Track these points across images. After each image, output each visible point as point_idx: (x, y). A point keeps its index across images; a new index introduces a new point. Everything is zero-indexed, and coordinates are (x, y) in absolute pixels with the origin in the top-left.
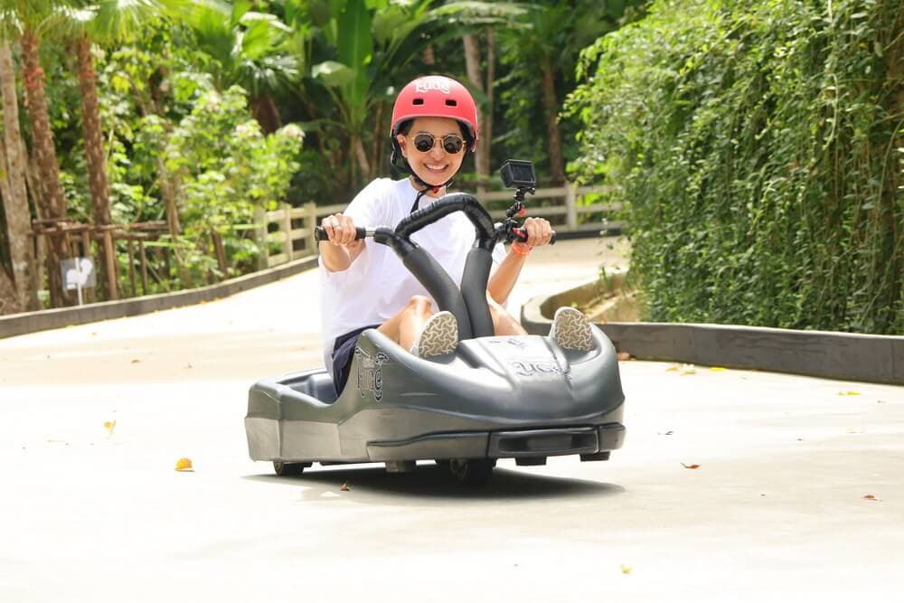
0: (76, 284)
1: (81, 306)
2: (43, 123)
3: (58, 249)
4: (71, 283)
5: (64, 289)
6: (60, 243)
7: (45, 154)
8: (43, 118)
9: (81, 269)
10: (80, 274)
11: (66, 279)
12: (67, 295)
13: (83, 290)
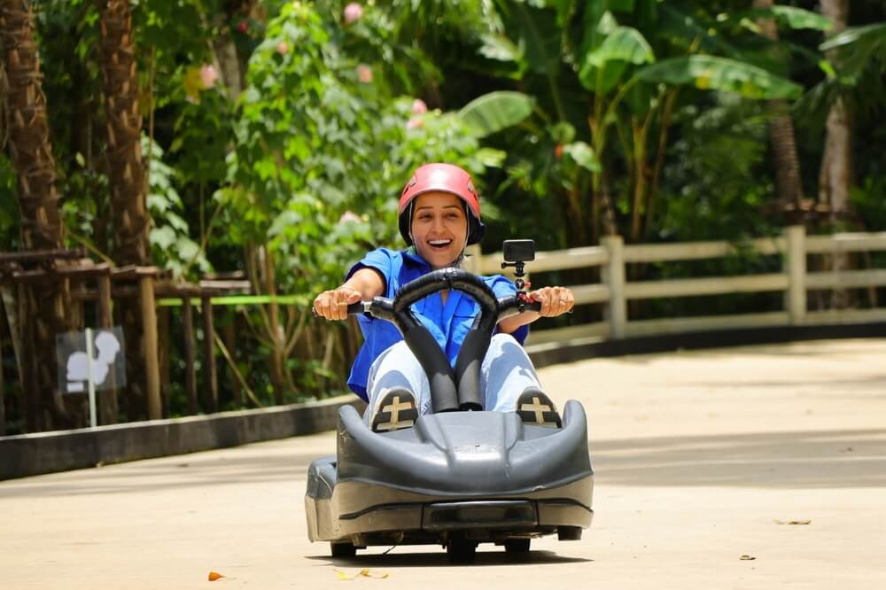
0: (86, 383)
1: (94, 428)
2: (25, 56)
3: (47, 314)
4: (73, 382)
5: (59, 394)
6: (51, 301)
7: (28, 116)
8: (27, 44)
9: (96, 353)
10: (93, 362)
11: (66, 372)
12: (61, 406)
13: (97, 394)
